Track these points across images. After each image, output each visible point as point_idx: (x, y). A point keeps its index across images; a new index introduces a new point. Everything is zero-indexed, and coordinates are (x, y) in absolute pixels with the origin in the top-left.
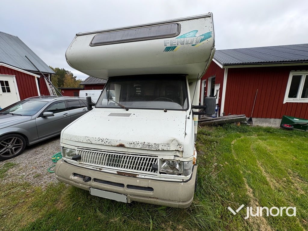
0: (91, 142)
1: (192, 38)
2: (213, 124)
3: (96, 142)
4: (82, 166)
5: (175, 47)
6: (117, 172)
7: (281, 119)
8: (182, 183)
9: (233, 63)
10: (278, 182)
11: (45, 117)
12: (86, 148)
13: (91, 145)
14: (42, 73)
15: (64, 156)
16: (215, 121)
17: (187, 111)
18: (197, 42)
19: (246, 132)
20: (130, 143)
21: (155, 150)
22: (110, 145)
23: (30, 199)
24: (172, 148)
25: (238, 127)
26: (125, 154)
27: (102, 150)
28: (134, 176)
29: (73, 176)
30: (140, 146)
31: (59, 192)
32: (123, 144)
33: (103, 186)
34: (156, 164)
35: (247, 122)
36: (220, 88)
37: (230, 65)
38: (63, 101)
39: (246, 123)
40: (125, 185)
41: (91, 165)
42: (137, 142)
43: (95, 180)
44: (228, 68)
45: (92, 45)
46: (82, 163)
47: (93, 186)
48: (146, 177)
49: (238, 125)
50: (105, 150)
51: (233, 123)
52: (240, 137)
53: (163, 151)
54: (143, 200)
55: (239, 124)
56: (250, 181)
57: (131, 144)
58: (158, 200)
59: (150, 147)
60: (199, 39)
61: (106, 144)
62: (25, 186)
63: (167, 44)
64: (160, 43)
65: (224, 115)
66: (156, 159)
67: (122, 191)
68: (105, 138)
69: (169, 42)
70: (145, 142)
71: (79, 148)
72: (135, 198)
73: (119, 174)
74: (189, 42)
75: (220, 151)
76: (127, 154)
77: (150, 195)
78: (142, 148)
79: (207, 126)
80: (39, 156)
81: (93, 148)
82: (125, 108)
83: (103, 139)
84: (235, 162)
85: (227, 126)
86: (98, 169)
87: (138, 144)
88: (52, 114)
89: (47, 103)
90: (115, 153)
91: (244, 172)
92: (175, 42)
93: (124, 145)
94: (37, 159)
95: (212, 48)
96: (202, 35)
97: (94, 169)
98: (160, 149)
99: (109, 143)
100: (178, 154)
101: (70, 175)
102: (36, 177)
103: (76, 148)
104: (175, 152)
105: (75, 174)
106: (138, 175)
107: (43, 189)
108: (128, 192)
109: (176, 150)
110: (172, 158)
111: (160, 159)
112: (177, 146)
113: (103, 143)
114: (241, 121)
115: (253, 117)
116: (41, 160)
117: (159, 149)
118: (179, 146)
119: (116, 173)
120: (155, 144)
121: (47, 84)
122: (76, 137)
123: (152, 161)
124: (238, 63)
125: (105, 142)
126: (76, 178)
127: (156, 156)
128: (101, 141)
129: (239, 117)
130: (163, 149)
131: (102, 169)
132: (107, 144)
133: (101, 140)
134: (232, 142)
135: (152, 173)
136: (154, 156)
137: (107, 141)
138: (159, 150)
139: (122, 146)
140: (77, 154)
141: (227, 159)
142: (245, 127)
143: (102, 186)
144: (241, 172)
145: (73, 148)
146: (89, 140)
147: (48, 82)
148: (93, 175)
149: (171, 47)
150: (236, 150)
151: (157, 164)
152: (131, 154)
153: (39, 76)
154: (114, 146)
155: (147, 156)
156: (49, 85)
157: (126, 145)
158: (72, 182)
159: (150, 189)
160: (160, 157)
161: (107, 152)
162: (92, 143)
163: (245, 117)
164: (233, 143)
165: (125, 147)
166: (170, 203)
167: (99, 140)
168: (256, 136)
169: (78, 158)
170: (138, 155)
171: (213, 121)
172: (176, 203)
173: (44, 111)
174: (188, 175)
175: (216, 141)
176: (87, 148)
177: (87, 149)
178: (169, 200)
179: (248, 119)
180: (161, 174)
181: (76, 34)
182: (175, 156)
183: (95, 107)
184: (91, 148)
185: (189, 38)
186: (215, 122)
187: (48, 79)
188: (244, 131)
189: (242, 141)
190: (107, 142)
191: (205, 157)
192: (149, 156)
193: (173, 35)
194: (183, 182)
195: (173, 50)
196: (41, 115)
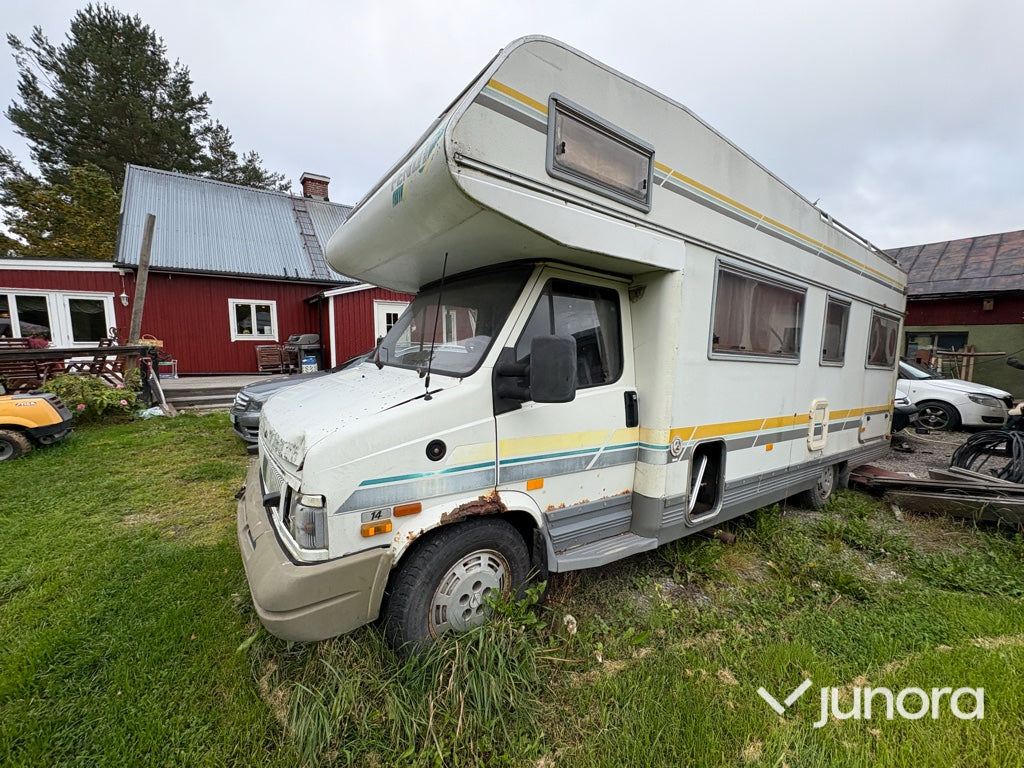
5: (402, 187)
17: (465, 379)
18: (425, 160)
24: (299, 460)
53: (287, 461)
63: (394, 185)
78: (273, 447)
111: (286, 483)
130: (286, 457)
136: (283, 473)
149: (398, 191)
157: (268, 436)
159: (253, 548)
160: (286, 478)
174: (303, 547)
180: (282, 524)
195: (401, 197)
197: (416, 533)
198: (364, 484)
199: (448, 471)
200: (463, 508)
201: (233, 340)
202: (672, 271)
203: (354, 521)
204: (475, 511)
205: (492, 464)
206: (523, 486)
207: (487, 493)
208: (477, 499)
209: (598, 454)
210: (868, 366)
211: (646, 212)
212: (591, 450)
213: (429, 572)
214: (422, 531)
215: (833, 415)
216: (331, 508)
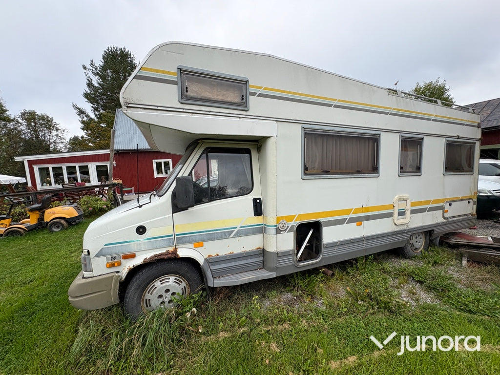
197: (131, 267)
198: (105, 245)
199: (147, 239)
200: (156, 256)
201: (155, 177)
202: (270, 137)
203: (103, 260)
204: (162, 257)
205: (172, 235)
206: (192, 246)
207: (171, 249)
208: (165, 251)
209: (236, 230)
210: (445, 173)
211: (246, 111)
212: (231, 228)
213: (138, 284)
214: (134, 266)
215: (413, 204)
216: (92, 255)
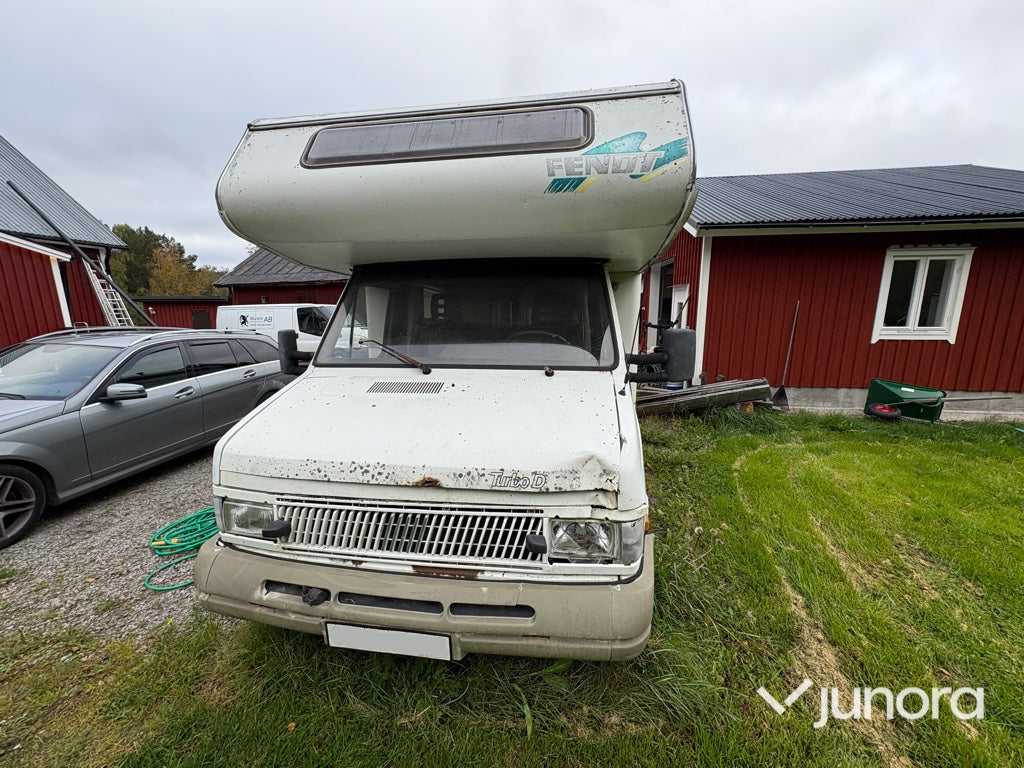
0: (326, 476)
1: (631, 156)
2: (672, 410)
3: (343, 475)
4: (292, 557)
5: (582, 180)
6: (414, 567)
7: (867, 391)
8: (618, 586)
9: (726, 221)
10: (869, 573)
11: (112, 402)
12: (307, 499)
13: (327, 485)
14: (76, 246)
15: (227, 528)
16: (678, 400)
17: (614, 372)
18: (645, 169)
19: (771, 431)
20: (458, 473)
21: (536, 490)
22: (393, 483)
23: (100, 683)
24: (587, 484)
25: (747, 417)
26: (440, 509)
27: (363, 499)
28: (470, 575)
29: (265, 591)
30: (490, 483)
31: (204, 651)
32: (434, 477)
33: (371, 614)
34: (537, 534)
35: (771, 402)
36: (689, 299)
37: (720, 226)
38: (176, 345)
39: (770, 405)
40: (446, 607)
41: (326, 550)
42: (479, 468)
43: (343, 596)
44: (714, 238)
45: (308, 162)
46: (294, 546)
47: (339, 616)
48: (507, 577)
49: (748, 410)
50: (374, 500)
51: (733, 404)
52: (754, 449)
53: (560, 492)
54: (502, 645)
55: (750, 408)
56: (795, 573)
57: (461, 476)
58: (548, 643)
59: (521, 482)
60: (652, 158)
61: (377, 480)
62: (70, 643)
63: (556, 171)
64: (536, 167)
65: (705, 380)
66: (537, 520)
67: (435, 623)
68: (372, 463)
69: (563, 163)
70: (503, 470)
71: (282, 500)
72: (477, 644)
73: (421, 572)
74: (623, 168)
75: (701, 490)
76: (447, 509)
77: (526, 628)
78: (496, 488)
79: (657, 417)
80: (101, 538)
81: (332, 497)
82: (422, 366)
83: (368, 466)
84: (750, 523)
85: (715, 414)
86: (350, 564)
87: (483, 475)
88: (140, 391)
89: (118, 351)
90: (407, 507)
91: (777, 549)
92: (581, 166)
93: (436, 481)
94: (94, 551)
95: (689, 187)
96: (660, 148)
97: (334, 563)
98: (552, 489)
99: (387, 477)
100: (602, 500)
101: (255, 589)
102: (105, 611)
103: (272, 499)
104: (594, 494)
105: (270, 585)
106: (483, 571)
107: (139, 646)
108: (456, 626)
109: (596, 490)
110: (587, 512)
111: (551, 519)
112: (601, 475)
113: (367, 478)
114: (753, 397)
115: (788, 387)
116: (111, 551)
117: (547, 489)
118: (605, 478)
119: (410, 570)
120: (535, 473)
121: (96, 283)
122: (272, 462)
123: (526, 526)
124: (741, 223)
125: (376, 474)
126: (275, 596)
127: (537, 511)
128: (359, 471)
129: (749, 386)
130: (560, 488)
131: (361, 562)
132: (381, 480)
133: (362, 468)
134: (733, 462)
135: (527, 563)
136: (531, 511)
137: (381, 470)
138: (547, 492)
139: (430, 484)
140: (276, 519)
141: (725, 514)
142: (768, 416)
143: (367, 614)
144: (770, 550)
145: (262, 497)
146: (320, 471)
147: (100, 276)
148: (335, 583)
149: (567, 180)
150: (747, 486)
151: (541, 533)
152: (460, 509)
153: (66, 257)
154: (405, 486)
155: (509, 511)
156: (103, 286)
157: (445, 482)
158: (264, 611)
159: (526, 611)
160: (549, 513)
161: (381, 506)
162: (329, 481)
163: (768, 386)
164: (737, 465)
165: (440, 487)
166: (587, 646)
167: (353, 469)
168: (800, 443)
169: (278, 532)
170: (481, 510)
171: (672, 401)
172: (604, 647)
173: (109, 381)
174: (633, 562)
175: (688, 463)
176: (311, 496)
177: (313, 498)
178: (585, 639)
179: (774, 391)
180: (554, 564)
181: (249, 126)
182: (593, 506)
183: (316, 365)
184: (326, 497)
185: (622, 156)
186: (678, 404)
187: (98, 264)
188: (767, 430)
189: (762, 458)
190: (380, 474)
191: (660, 511)
192: (515, 511)
193: (573, 145)
194: (620, 582)
195: (575, 188)
196: (100, 396)
